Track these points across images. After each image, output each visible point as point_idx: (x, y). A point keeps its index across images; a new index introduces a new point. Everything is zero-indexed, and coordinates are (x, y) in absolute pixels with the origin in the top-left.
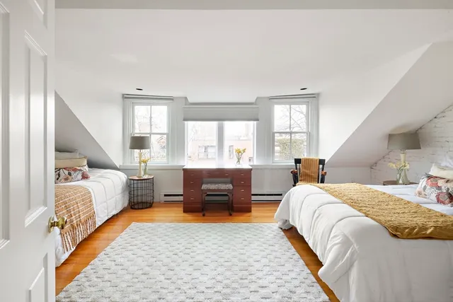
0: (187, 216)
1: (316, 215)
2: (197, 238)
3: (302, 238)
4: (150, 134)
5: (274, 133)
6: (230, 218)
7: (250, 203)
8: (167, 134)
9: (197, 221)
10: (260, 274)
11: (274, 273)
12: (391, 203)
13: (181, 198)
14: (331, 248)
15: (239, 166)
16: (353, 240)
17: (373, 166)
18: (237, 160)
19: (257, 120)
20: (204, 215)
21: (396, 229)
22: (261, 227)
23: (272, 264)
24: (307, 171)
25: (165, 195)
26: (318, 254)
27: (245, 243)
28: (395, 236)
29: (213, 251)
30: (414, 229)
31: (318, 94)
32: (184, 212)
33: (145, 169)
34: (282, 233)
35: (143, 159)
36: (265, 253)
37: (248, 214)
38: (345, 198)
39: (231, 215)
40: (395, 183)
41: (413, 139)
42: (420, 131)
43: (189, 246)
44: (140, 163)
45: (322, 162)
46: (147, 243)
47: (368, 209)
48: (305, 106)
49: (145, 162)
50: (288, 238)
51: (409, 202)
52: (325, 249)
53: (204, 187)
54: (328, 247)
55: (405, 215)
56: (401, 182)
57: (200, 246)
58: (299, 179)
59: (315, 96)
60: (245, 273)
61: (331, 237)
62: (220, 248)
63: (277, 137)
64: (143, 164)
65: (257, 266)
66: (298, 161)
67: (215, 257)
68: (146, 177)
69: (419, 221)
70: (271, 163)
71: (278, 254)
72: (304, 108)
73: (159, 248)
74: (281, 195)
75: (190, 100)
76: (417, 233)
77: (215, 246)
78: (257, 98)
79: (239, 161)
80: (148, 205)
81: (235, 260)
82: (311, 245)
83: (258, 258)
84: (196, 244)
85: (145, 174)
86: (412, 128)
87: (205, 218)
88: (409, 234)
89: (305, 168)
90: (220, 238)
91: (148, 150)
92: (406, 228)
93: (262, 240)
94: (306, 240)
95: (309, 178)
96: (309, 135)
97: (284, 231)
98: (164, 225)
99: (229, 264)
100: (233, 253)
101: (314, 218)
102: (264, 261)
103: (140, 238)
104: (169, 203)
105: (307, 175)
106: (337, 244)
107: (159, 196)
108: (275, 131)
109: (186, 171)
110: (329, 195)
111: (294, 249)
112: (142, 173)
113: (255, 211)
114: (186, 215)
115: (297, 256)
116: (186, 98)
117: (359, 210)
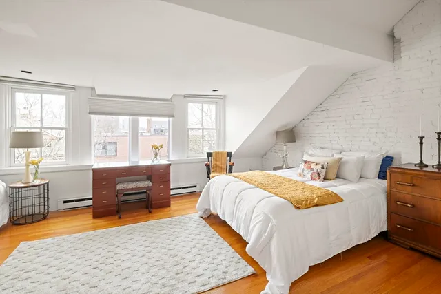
0: (99, 222)
1: (238, 200)
2: (117, 244)
3: (225, 222)
4: (41, 128)
5: (188, 130)
6: (150, 215)
7: (169, 198)
8: (67, 130)
9: (114, 225)
10: (193, 264)
11: (206, 260)
12: (287, 183)
13: (90, 203)
14: (255, 226)
15: (156, 163)
16: (271, 217)
17: (264, 156)
18: (154, 156)
19: (173, 116)
20: (120, 218)
21: (298, 202)
22: (183, 220)
23: (201, 252)
24: (218, 164)
25: (65, 202)
26: (241, 234)
27: (172, 238)
28: (298, 208)
29: (140, 254)
30: (307, 201)
31: (225, 96)
32: (95, 217)
33: (37, 172)
34: (204, 222)
35: (30, 160)
36: (192, 244)
37: (168, 209)
38: (256, 183)
39: (150, 212)
40: (280, 168)
41: (290, 135)
42: (294, 129)
43: (111, 254)
44: (27, 166)
45: (229, 154)
46: (51, 264)
47: (275, 190)
48: (214, 105)
49: (36, 164)
50: (210, 225)
51: (297, 182)
52: (248, 227)
53: (119, 187)
54: (251, 226)
55: (298, 191)
56: (284, 167)
57: (124, 252)
58: (212, 170)
59: (222, 97)
60: (180, 267)
61: (253, 217)
62: (147, 249)
63: (191, 133)
64: (31, 167)
65: (189, 257)
66: (210, 155)
67: (145, 260)
68: (37, 182)
69: (307, 195)
70: (185, 158)
71: (205, 241)
72: (213, 107)
73: (70, 266)
74: (196, 186)
75: (98, 91)
76: (310, 204)
77: (142, 248)
78: (174, 95)
79: (156, 157)
80: (42, 217)
81: (166, 258)
82: (234, 227)
83: (188, 249)
84: (118, 250)
85: (36, 178)
86: (289, 127)
87: (121, 220)
88: (306, 205)
89: (216, 160)
90: (144, 238)
91: (38, 149)
92: (303, 201)
93: (188, 232)
94: (229, 223)
95: (220, 170)
96: (218, 131)
97: (205, 219)
98: (70, 238)
99: (161, 262)
100: (163, 251)
101: (236, 204)
102: (194, 251)
103: (38, 260)
104: (71, 210)
105: (217, 166)
106: (260, 221)
107: (56, 204)
108: (189, 127)
109: (95, 171)
110: (244, 182)
111: (217, 234)
112: (31, 178)
113: (174, 205)
114: (96, 220)
115: (221, 239)
116: (93, 89)
117: (270, 192)
